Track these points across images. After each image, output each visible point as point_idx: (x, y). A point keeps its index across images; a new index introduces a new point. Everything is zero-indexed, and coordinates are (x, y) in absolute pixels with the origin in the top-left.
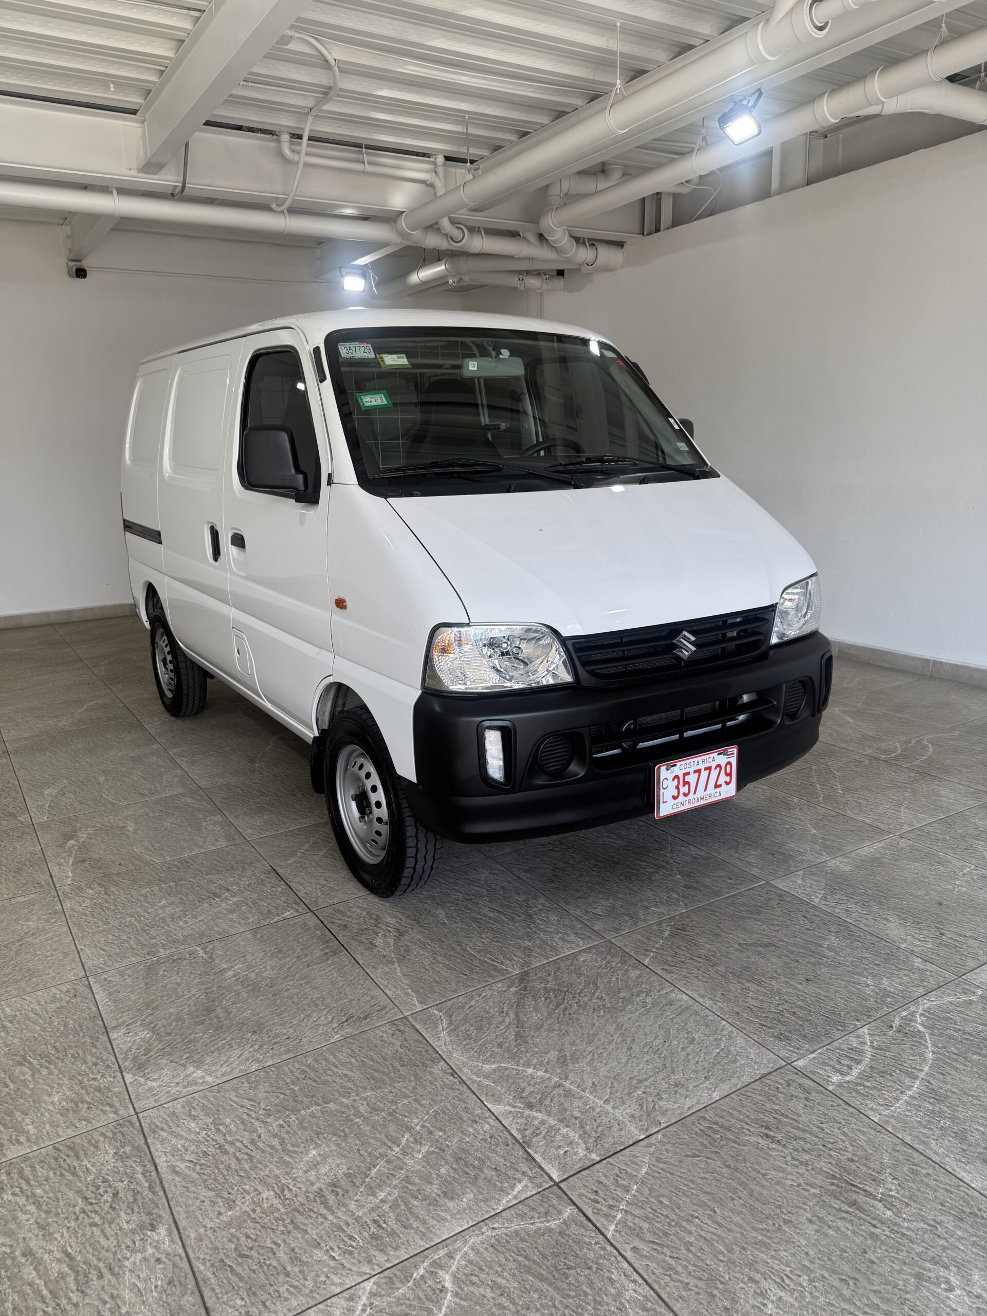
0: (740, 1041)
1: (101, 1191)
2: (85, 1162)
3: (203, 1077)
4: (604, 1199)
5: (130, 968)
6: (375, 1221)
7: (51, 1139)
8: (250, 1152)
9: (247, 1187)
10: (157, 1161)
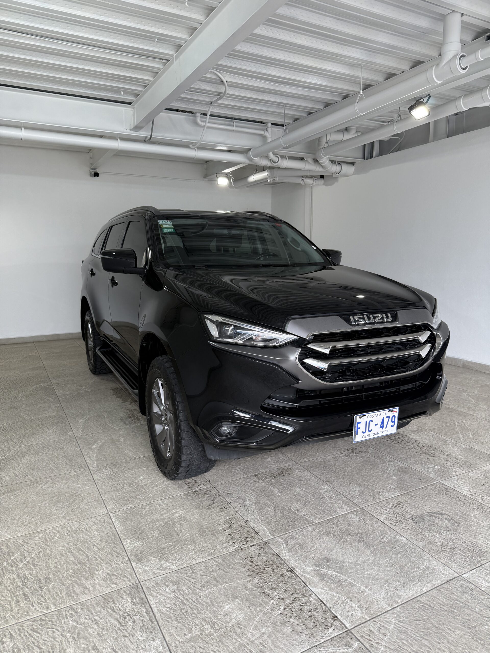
0: (434, 562)
1: (127, 620)
2: (118, 605)
3: (170, 566)
4: (374, 639)
5: (128, 510)
6: (261, 644)
7: (100, 593)
8: (196, 605)
9: (197, 622)
10: (152, 606)
